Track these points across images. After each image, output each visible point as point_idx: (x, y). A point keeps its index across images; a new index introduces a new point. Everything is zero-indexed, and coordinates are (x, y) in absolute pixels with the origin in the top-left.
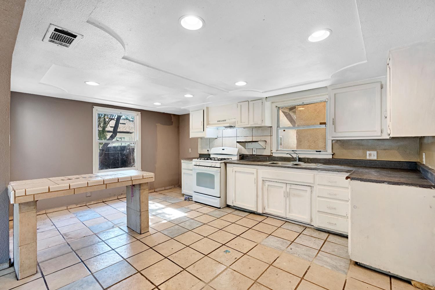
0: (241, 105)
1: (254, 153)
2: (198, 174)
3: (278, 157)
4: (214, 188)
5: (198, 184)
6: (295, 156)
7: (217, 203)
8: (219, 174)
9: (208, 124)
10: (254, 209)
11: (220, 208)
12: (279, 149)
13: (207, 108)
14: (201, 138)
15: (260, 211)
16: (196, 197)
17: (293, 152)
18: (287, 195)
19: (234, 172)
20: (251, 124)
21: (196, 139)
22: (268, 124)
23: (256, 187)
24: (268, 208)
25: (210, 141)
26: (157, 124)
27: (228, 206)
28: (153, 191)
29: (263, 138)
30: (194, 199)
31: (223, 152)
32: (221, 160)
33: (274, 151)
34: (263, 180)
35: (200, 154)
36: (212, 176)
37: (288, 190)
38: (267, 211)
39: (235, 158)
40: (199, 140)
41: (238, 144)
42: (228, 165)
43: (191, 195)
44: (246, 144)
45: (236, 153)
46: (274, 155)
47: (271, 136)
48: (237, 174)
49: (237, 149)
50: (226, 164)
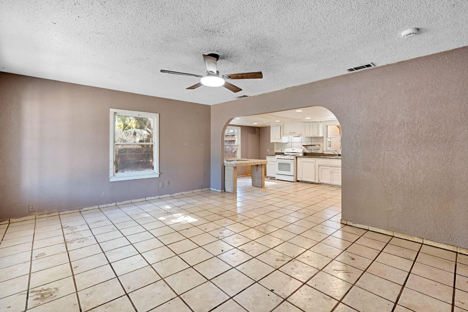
0: (305, 125)
1: (312, 152)
2: (279, 163)
3: (327, 154)
4: (290, 171)
5: (279, 169)
6: (336, 153)
7: (292, 179)
8: (293, 163)
9: (283, 135)
10: (314, 181)
11: (293, 182)
12: (328, 149)
13: (283, 125)
14: (277, 143)
15: (317, 182)
16: (277, 177)
17: (335, 151)
18: (332, 173)
19: (302, 162)
20: (311, 135)
21: (273, 143)
22: (321, 135)
23: (315, 170)
24: (321, 180)
25: (283, 145)
26: (249, 134)
27: (298, 181)
28: (246, 175)
29: (318, 143)
30: (276, 178)
31: (293, 151)
32: (293, 155)
33: (325, 150)
34: (319, 166)
35: (276, 153)
36: (289, 164)
37: (332, 170)
38: (321, 181)
39: (301, 155)
40: (275, 144)
41: (303, 147)
42: (298, 158)
43: (274, 177)
44: (307, 146)
45: (302, 152)
46: (325, 153)
47: (323, 142)
48: (304, 163)
49: (302, 150)
50: (296, 158)
